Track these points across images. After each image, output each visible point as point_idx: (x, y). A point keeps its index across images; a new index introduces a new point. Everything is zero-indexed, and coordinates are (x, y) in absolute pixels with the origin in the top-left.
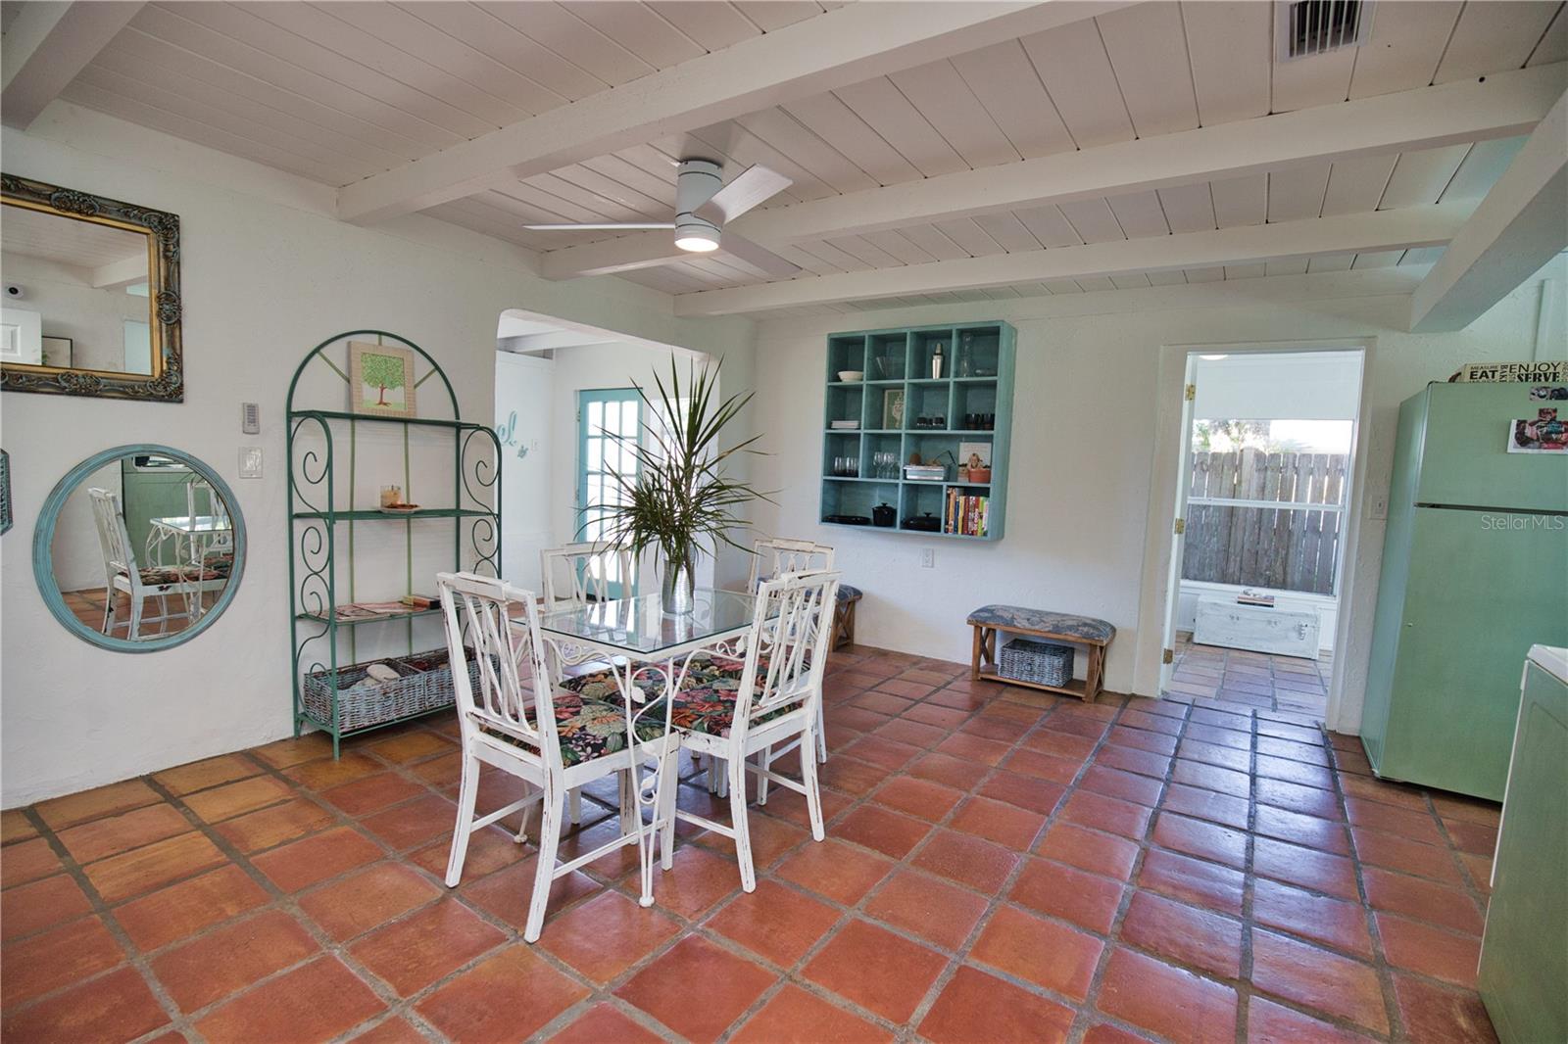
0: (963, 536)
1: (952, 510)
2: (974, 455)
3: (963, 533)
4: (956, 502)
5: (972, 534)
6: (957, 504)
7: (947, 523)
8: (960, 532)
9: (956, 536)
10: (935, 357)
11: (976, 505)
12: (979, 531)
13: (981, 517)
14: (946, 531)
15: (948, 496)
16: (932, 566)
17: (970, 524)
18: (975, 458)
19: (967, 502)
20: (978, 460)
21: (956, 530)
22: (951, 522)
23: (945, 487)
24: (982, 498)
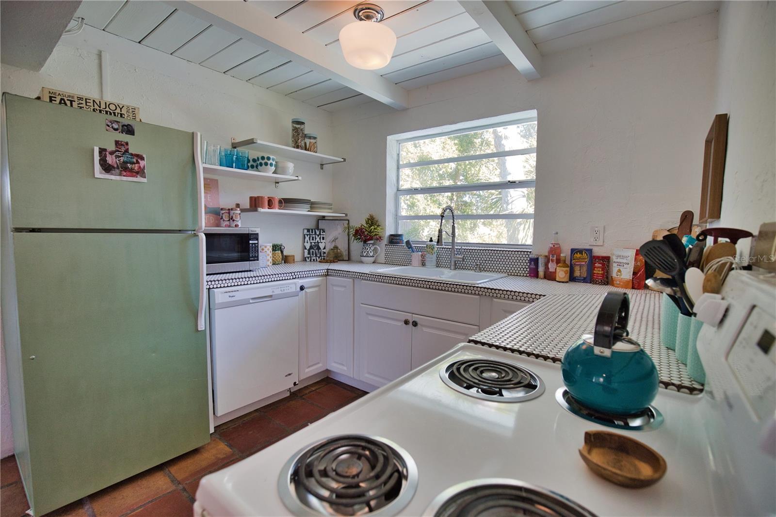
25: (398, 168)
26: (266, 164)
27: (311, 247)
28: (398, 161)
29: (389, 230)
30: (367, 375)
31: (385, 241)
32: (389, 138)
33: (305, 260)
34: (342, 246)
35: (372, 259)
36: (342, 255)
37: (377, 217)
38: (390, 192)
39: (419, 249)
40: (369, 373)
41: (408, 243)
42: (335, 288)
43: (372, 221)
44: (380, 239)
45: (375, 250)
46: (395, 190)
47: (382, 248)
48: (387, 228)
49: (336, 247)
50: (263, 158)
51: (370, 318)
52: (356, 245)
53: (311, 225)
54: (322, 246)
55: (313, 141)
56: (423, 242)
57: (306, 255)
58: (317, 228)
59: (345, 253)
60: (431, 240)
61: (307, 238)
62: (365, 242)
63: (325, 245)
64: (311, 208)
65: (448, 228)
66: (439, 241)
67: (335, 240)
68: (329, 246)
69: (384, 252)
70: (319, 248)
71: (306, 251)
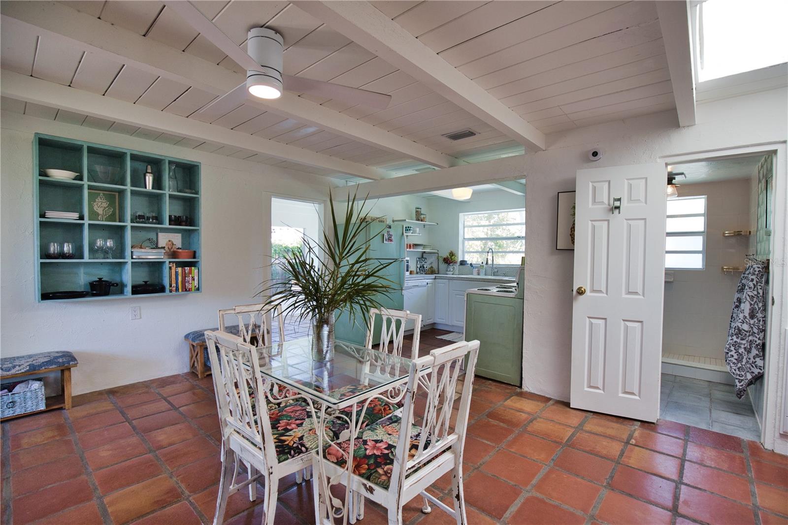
0: (183, 293)
1: (173, 276)
2: (169, 241)
3: (182, 291)
4: (176, 272)
5: (189, 291)
6: (177, 273)
7: (171, 286)
8: (180, 290)
9: (177, 293)
10: (148, 175)
11: (190, 272)
12: (193, 288)
13: (194, 280)
14: (171, 291)
15: (170, 268)
16: (141, 318)
17: (186, 284)
18: (170, 243)
19: (184, 272)
20: (173, 244)
21: (177, 290)
22: (174, 285)
23: (167, 262)
24: (193, 268)
25: (464, 228)
26: (410, 230)
27: (420, 267)
28: (464, 224)
29: (460, 259)
30: (455, 322)
31: (458, 264)
32: (460, 214)
33: (417, 273)
34: (435, 267)
35: (452, 273)
36: (435, 271)
37: (454, 252)
38: (461, 239)
39: (476, 268)
40: (456, 321)
41: (471, 264)
42: (439, 284)
43: (452, 254)
44: (456, 263)
45: (453, 268)
46: (463, 238)
47: (457, 267)
48: (459, 257)
49: (432, 267)
50: (409, 227)
51: (457, 296)
52: (443, 266)
53: (420, 256)
54: (425, 266)
55: (424, 216)
56: (479, 264)
57: (418, 271)
58: (422, 257)
59: (436, 270)
60: (482, 263)
61: (419, 262)
62: (449, 264)
63: (427, 266)
64: (424, 248)
65: (490, 258)
66: (487, 263)
67: (431, 263)
68: (429, 266)
69: (458, 269)
70: (424, 267)
71: (418, 269)
